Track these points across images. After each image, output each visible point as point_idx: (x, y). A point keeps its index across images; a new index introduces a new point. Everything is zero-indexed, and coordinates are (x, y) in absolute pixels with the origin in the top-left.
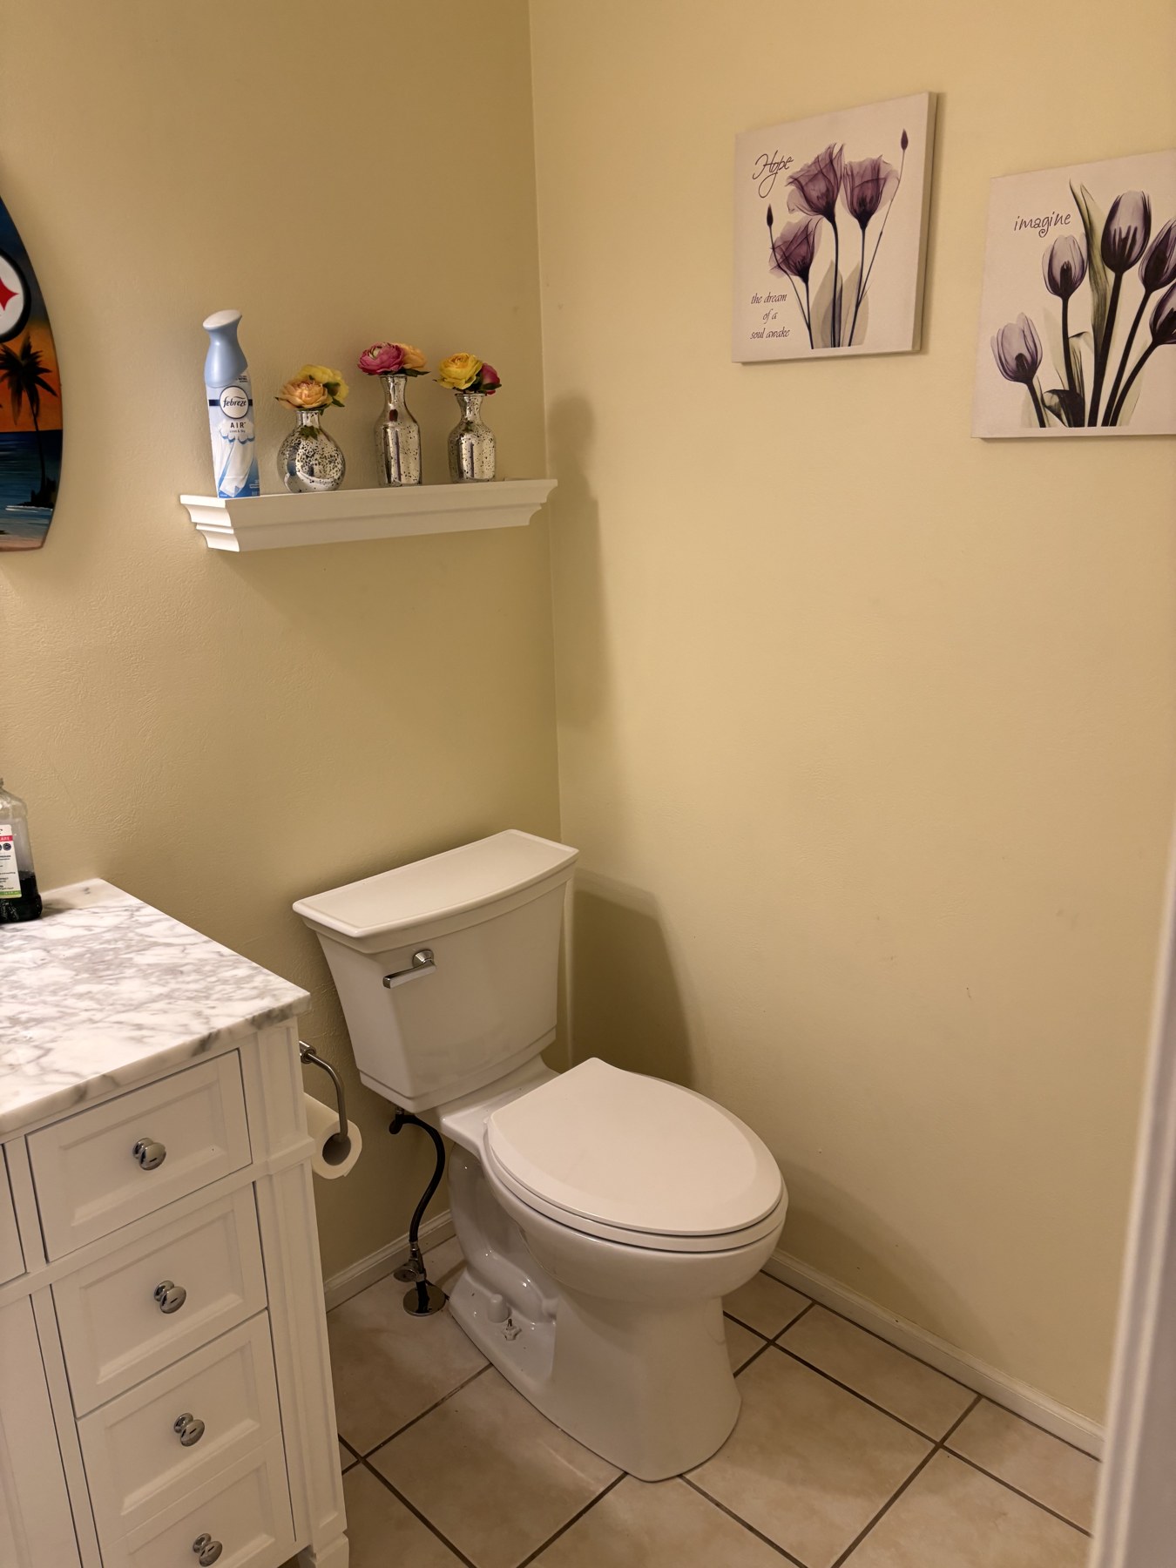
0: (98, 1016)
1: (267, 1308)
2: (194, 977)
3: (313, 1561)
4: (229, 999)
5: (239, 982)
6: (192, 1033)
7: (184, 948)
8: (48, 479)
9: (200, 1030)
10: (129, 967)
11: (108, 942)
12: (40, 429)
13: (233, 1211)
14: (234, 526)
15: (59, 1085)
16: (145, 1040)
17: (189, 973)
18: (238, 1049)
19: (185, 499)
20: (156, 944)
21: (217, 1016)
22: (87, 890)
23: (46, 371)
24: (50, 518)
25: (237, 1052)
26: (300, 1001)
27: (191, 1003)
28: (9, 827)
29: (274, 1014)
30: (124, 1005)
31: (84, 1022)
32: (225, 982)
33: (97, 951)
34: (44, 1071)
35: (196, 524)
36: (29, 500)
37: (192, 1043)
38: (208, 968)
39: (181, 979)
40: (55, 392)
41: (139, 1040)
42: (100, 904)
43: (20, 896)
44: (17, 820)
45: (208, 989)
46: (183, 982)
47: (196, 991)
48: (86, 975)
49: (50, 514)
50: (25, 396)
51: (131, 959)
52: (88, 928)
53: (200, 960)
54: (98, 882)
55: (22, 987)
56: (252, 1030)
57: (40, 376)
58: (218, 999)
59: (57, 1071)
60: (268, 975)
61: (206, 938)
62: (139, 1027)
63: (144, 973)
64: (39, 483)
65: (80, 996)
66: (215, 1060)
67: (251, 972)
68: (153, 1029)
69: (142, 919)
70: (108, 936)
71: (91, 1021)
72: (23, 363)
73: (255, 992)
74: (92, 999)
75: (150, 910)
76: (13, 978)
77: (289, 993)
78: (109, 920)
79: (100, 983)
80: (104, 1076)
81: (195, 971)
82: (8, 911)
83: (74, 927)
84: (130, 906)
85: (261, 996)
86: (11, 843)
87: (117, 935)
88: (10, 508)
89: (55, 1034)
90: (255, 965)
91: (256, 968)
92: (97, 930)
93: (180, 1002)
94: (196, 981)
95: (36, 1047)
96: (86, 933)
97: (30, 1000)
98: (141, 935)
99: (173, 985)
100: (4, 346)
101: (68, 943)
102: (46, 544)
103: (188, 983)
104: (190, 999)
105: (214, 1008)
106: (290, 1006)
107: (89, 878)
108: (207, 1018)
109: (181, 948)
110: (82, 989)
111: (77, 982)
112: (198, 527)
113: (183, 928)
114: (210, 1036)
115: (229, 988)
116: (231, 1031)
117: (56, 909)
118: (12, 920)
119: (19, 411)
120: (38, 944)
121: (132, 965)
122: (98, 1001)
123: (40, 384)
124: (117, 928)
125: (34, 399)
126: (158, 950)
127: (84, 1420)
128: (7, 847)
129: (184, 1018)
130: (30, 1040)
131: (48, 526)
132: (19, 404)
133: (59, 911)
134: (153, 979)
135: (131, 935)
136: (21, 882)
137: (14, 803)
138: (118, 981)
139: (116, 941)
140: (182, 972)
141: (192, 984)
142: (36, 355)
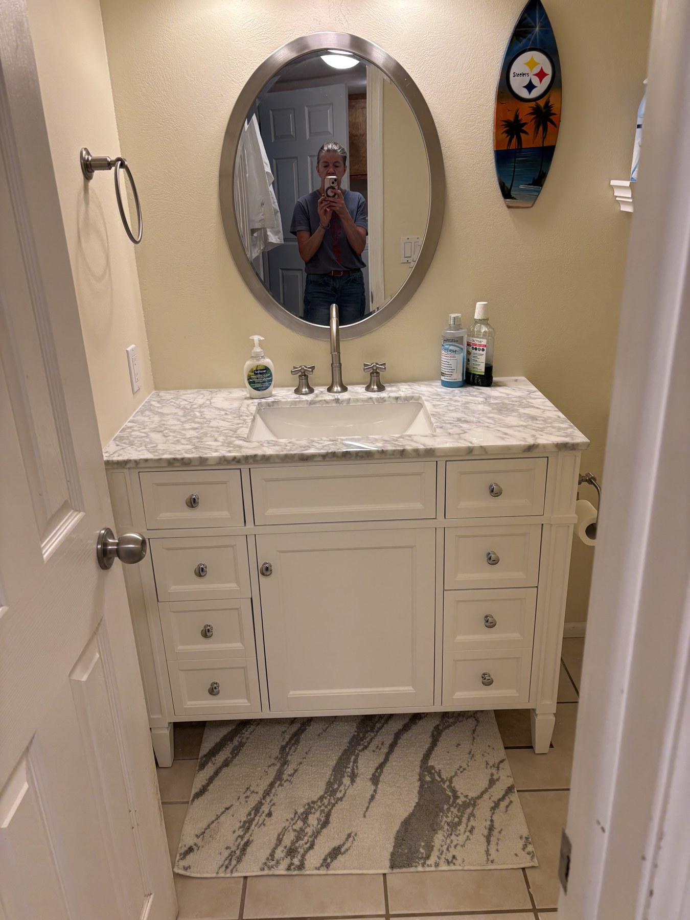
0: (492, 426)
1: (537, 587)
2: (541, 422)
3: (535, 717)
4: (551, 434)
5: (560, 429)
6: (526, 442)
7: (544, 411)
8: (543, 172)
9: (531, 441)
10: (515, 412)
11: (513, 401)
12: (544, 146)
13: (529, 533)
14: (633, 197)
15: (463, 444)
16: (506, 439)
17: (540, 420)
18: (548, 457)
19: (613, 183)
20: (533, 407)
21: (541, 438)
22: (516, 381)
23: (555, 114)
24: (539, 192)
25: (547, 458)
26: (584, 444)
27: (533, 431)
28: (485, 340)
29: (568, 445)
30: (504, 425)
31: (485, 426)
32: (554, 427)
33: (506, 404)
34: (460, 438)
35: (616, 197)
36: (531, 183)
37: (524, 445)
38: (550, 421)
39: (535, 422)
40: (556, 126)
41: (503, 439)
42: (519, 387)
43: (484, 374)
44: (490, 338)
45: (544, 428)
46: (535, 423)
47: (538, 427)
48: (496, 411)
49: (540, 190)
50: (541, 128)
51: (518, 409)
52: (507, 394)
53: (548, 417)
54: (524, 378)
55: (469, 409)
56: (556, 450)
57: (551, 117)
58: (546, 433)
59: (465, 440)
60: (576, 430)
61: (557, 409)
62: (506, 434)
63: (520, 416)
64: (538, 174)
65: (489, 418)
66: (535, 459)
67: (568, 427)
68: (511, 436)
69: (533, 396)
70: (514, 399)
71: (488, 427)
72: (544, 111)
73: (565, 434)
74: (493, 420)
75: (539, 393)
76: (467, 405)
77: (579, 437)
78: (518, 394)
79: (500, 415)
80: (481, 446)
81: (543, 420)
82: (477, 380)
83: (502, 393)
84: (531, 390)
85: (566, 436)
86: (485, 348)
87: (518, 400)
88: (521, 187)
89: (471, 427)
90: (572, 424)
91: (571, 426)
92: (510, 396)
93: (528, 430)
94: (541, 424)
95: (462, 430)
96: (506, 396)
97: (470, 415)
98: (529, 402)
99: (530, 423)
100: (537, 103)
101: (496, 398)
102: (534, 206)
103: (537, 424)
104: (534, 430)
105: (542, 435)
106: (578, 444)
107: (519, 376)
108: (537, 438)
109: (543, 411)
110: (491, 415)
111: (490, 412)
112: (617, 199)
113: (549, 403)
114: (534, 445)
115: (553, 430)
116: (544, 446)
117: (498, 385)
118: (478, 385)
119: (536, 136)
120: (484, 396)
121: (517, 412)
122: (495, 421)
123: (550, 122)
124: (520, 397)
125: (545, 130)
126: (532, 409)
127: (447, 592)
128: (483, 350)
129: (525, 436)
130: (461, 427)
131: (538, 196)
132: (537, 133)
133: (499, 386)
134: (522, 419)
135: (524, 401)
136: (486, 368)
137: (490, 330)
138: (508, 416)
139: (516, 402)
140: (537, 419)
141: (539, 424)
142: (551, 107)
